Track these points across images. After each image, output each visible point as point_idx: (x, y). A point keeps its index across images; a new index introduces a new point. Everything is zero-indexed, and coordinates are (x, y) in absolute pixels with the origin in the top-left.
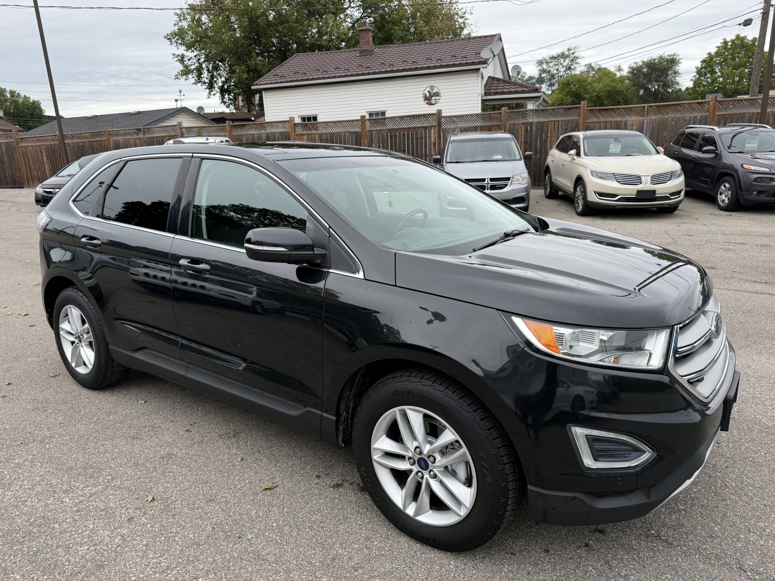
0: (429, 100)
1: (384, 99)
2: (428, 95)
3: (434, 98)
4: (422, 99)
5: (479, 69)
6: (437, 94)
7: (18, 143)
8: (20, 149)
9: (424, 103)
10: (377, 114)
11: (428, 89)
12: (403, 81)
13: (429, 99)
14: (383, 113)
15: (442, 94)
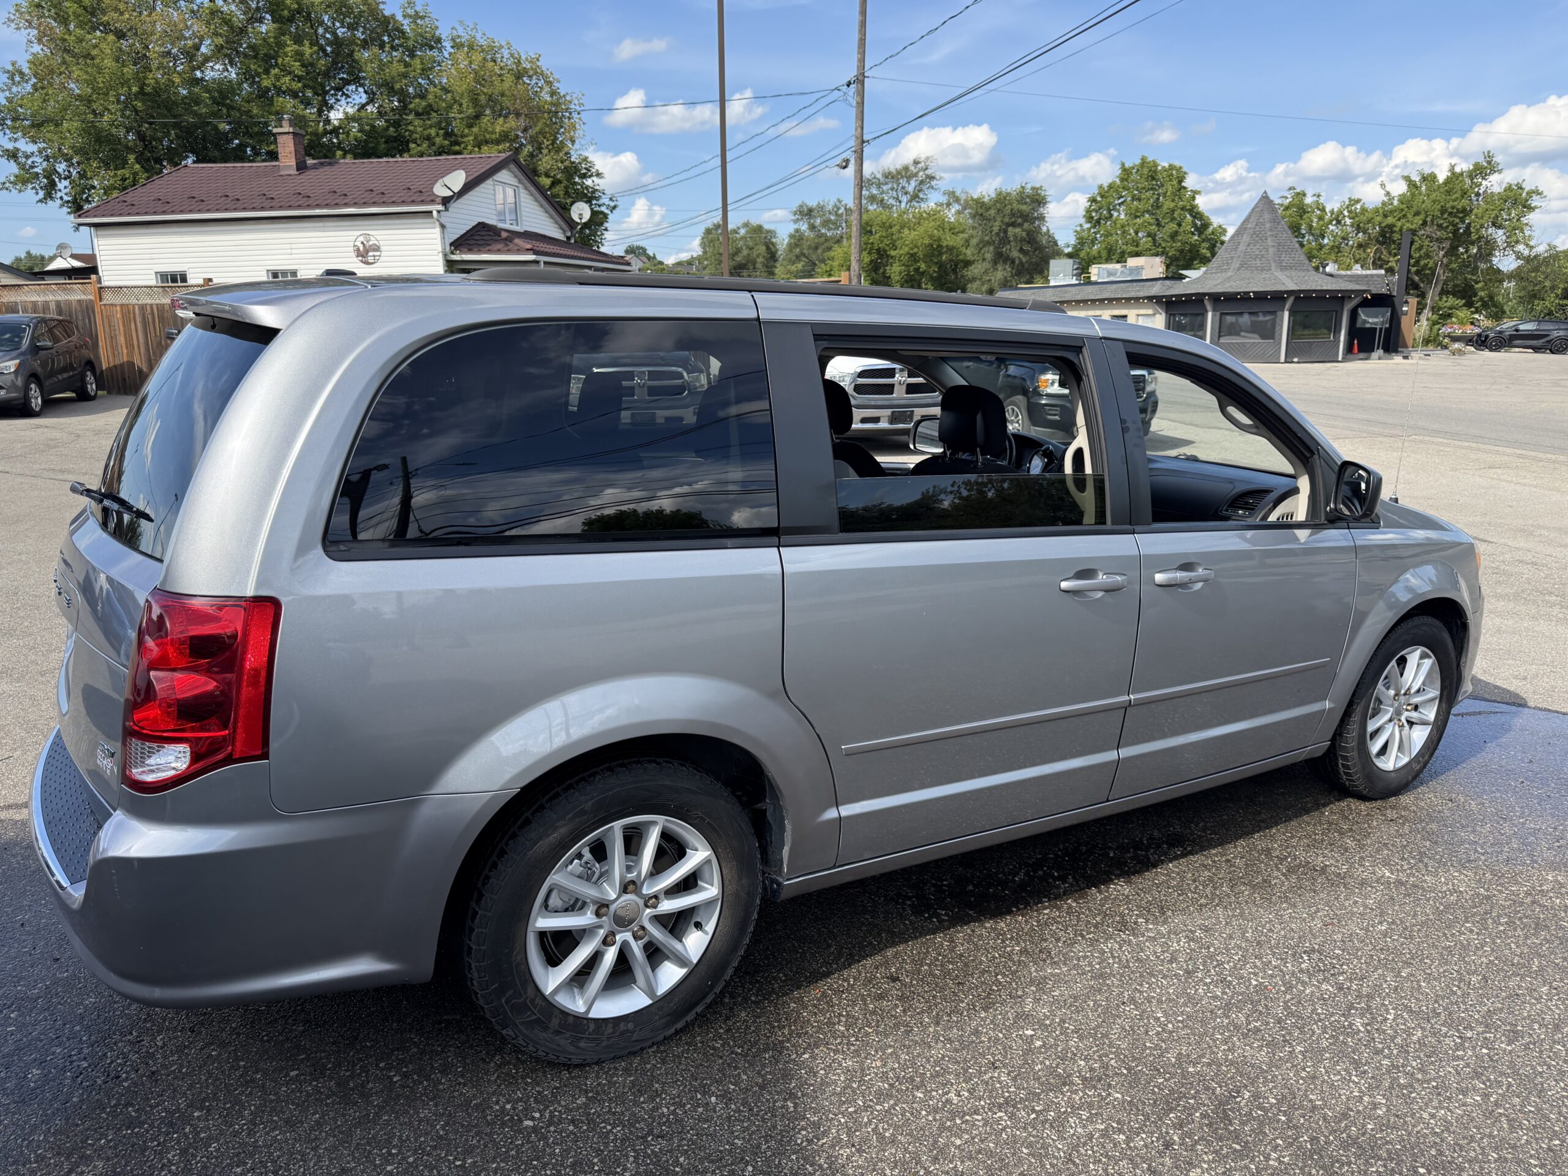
0: (363, 256)
1: (294, 251)
2: (361, 249)
3: (371, 254)
4: (353, 255)
5: (431, 212)
6: (377, 249)
9: (356, 260)
10: (284, 273)
11: (361, 239)
12: (320, 224)
13: (364, 253)
14: (294, 273)
15: (382, 248)
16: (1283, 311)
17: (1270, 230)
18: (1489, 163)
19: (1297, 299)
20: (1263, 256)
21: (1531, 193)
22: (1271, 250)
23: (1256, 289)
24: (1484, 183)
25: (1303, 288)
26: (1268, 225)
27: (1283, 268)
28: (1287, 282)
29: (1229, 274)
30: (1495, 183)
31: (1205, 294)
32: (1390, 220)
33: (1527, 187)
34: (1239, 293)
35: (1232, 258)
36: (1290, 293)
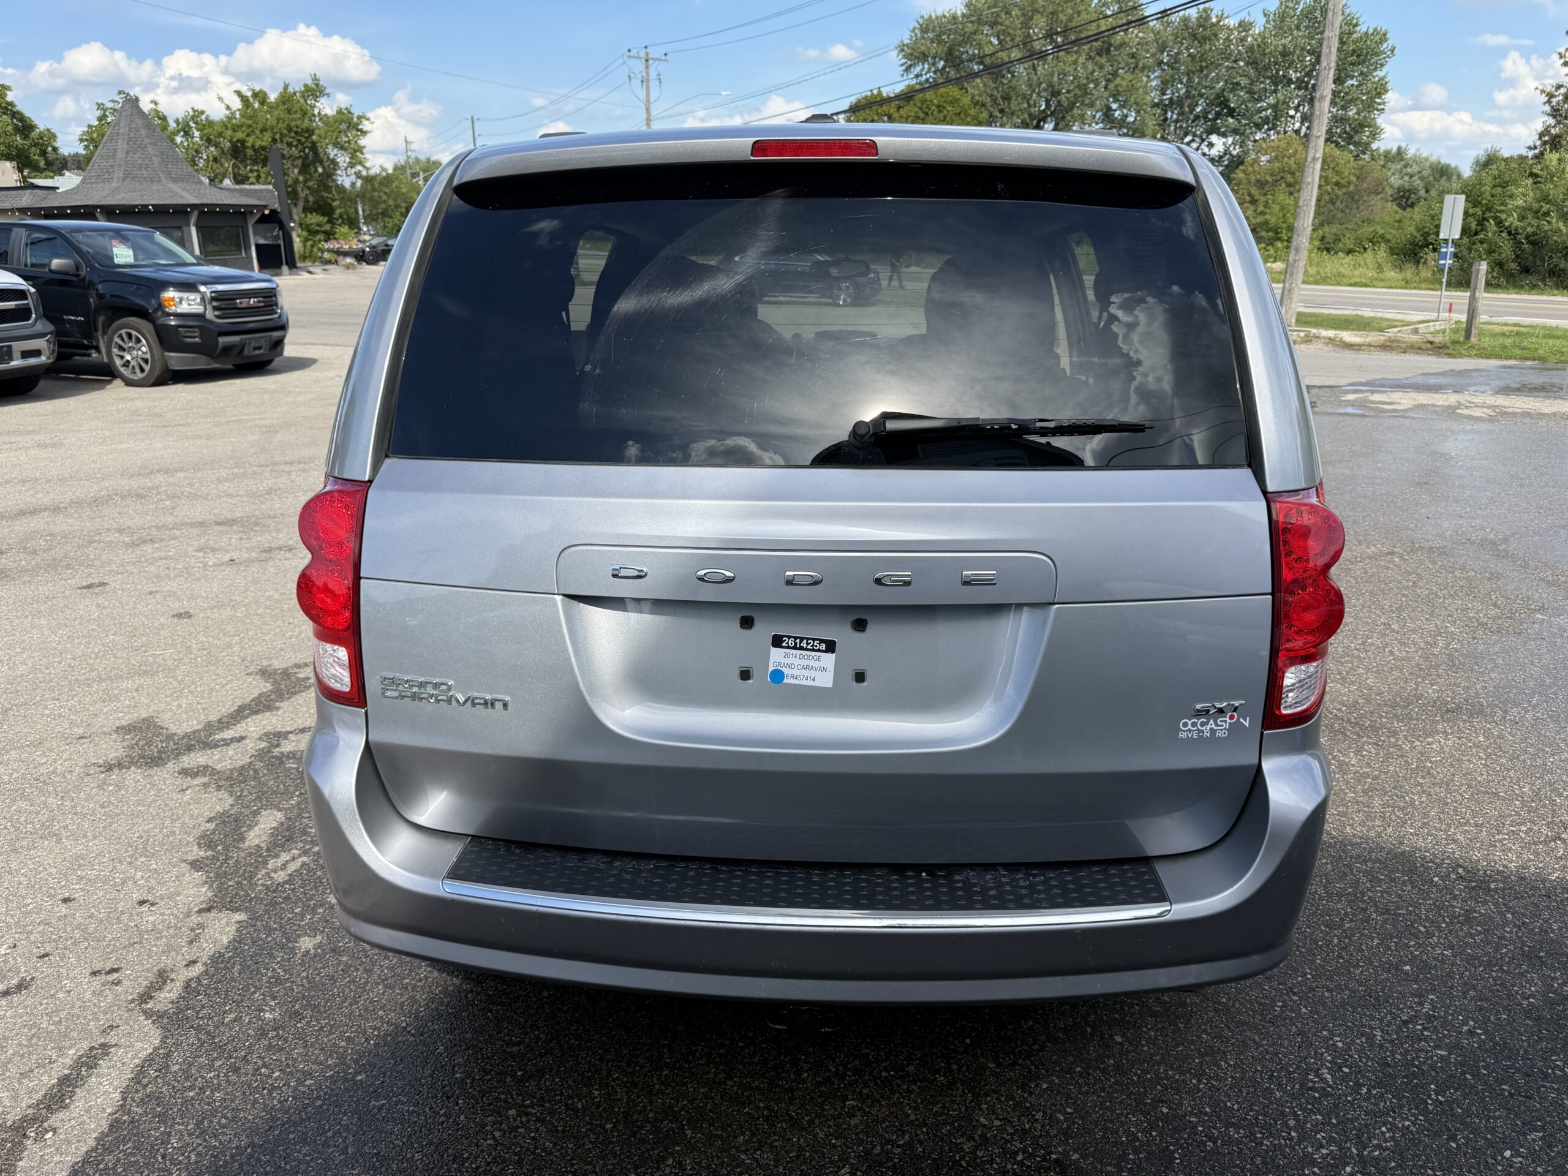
16: (188, 225)
17: (148, 137)
18: (317, 85)
19: (202, 213)
20: (147, 166)
21: (359, 118)
22: (154, 159)
23: (154, 202)
24: (318, 104)
25: (205, 201)
26: (143, 132)
27: (175, 180)
28: (186, 195)
29: (115, 184)
30: (326, 107)
31: (96, 207)
32: (240, 135)
33: (356, 112)
34: (137, 206)
35: (112, 166)
36: (194, 206)
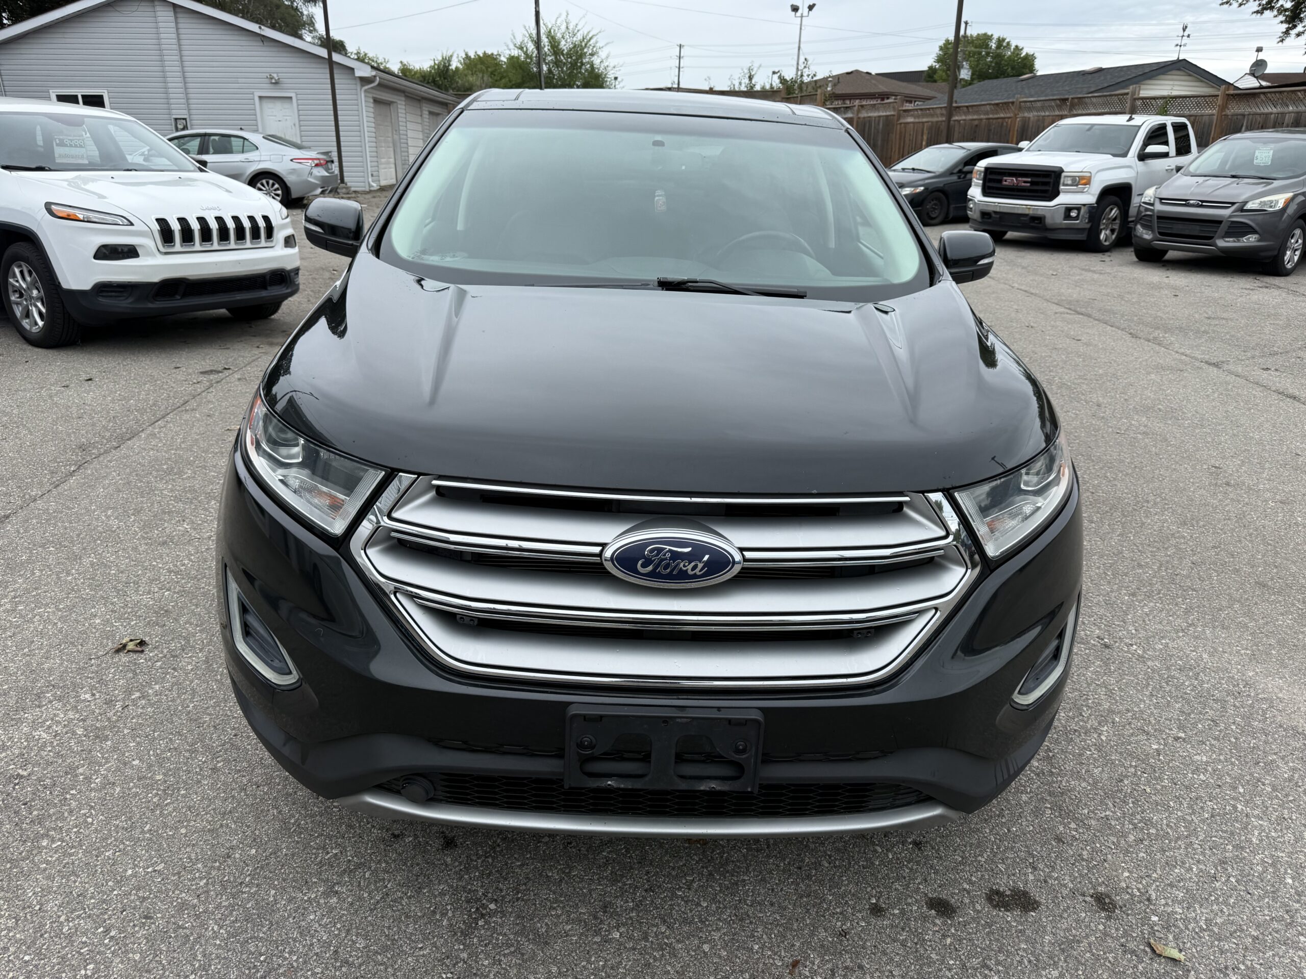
7: (899, 117)
8: (899, 126)
